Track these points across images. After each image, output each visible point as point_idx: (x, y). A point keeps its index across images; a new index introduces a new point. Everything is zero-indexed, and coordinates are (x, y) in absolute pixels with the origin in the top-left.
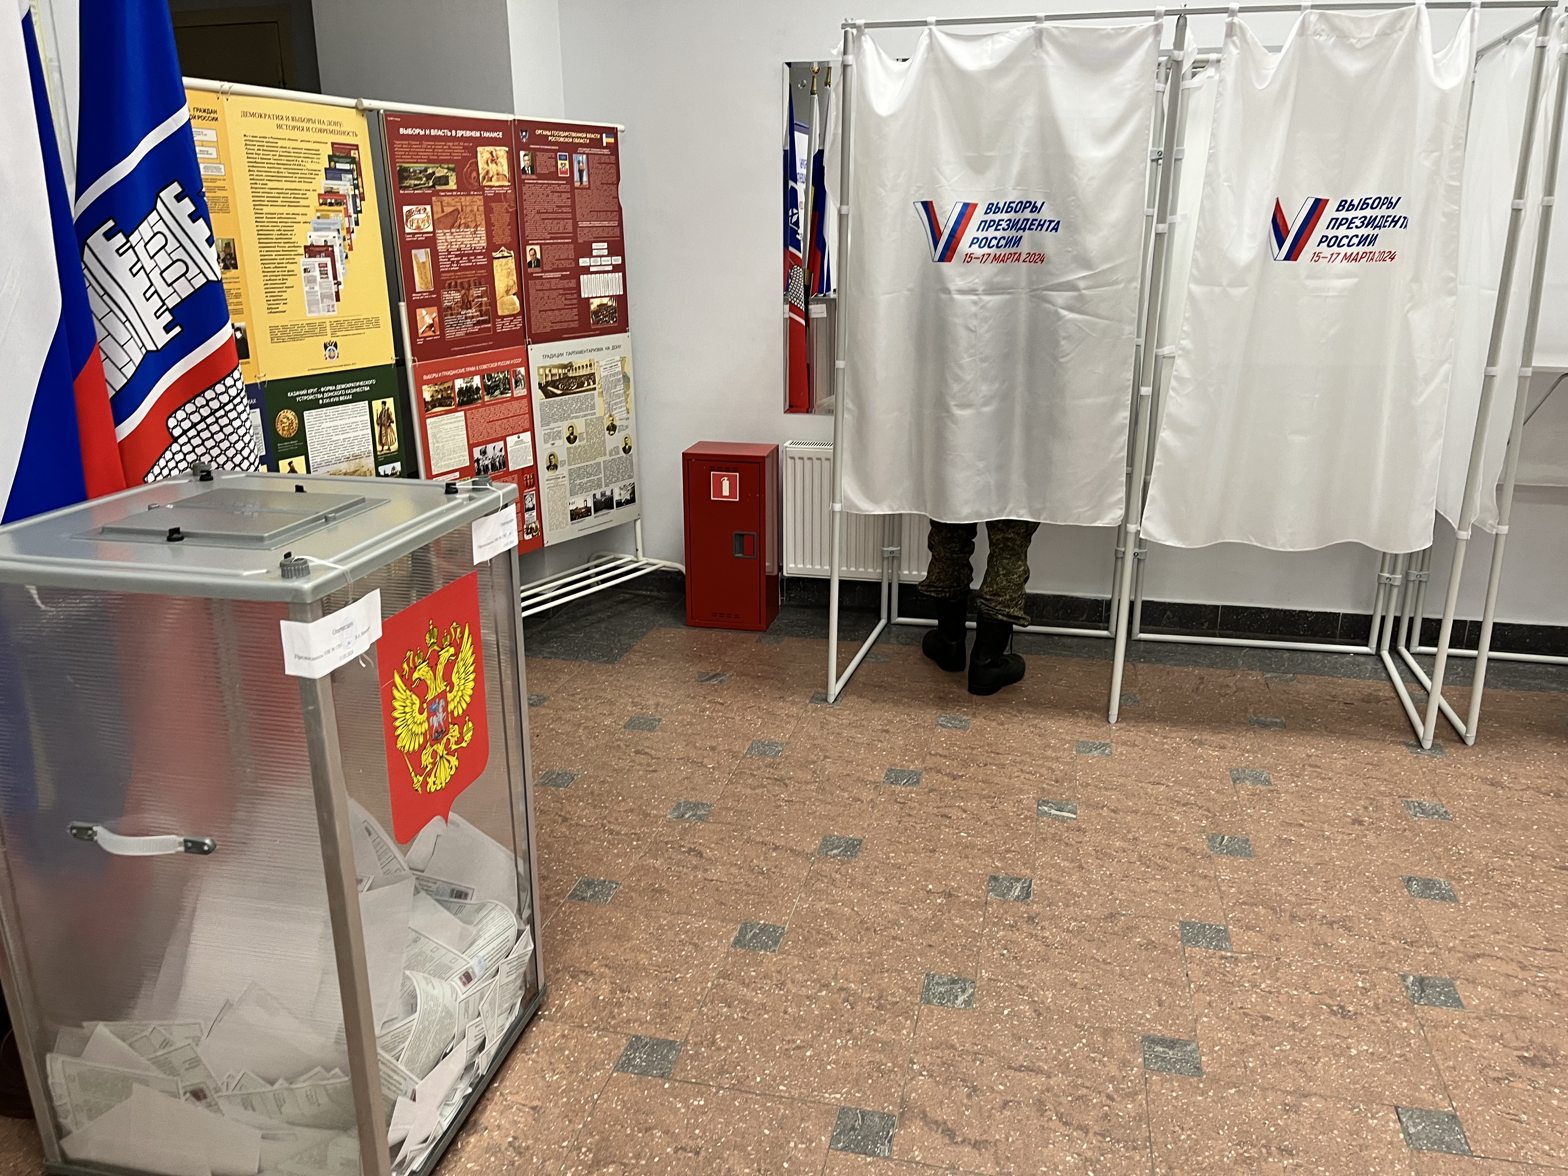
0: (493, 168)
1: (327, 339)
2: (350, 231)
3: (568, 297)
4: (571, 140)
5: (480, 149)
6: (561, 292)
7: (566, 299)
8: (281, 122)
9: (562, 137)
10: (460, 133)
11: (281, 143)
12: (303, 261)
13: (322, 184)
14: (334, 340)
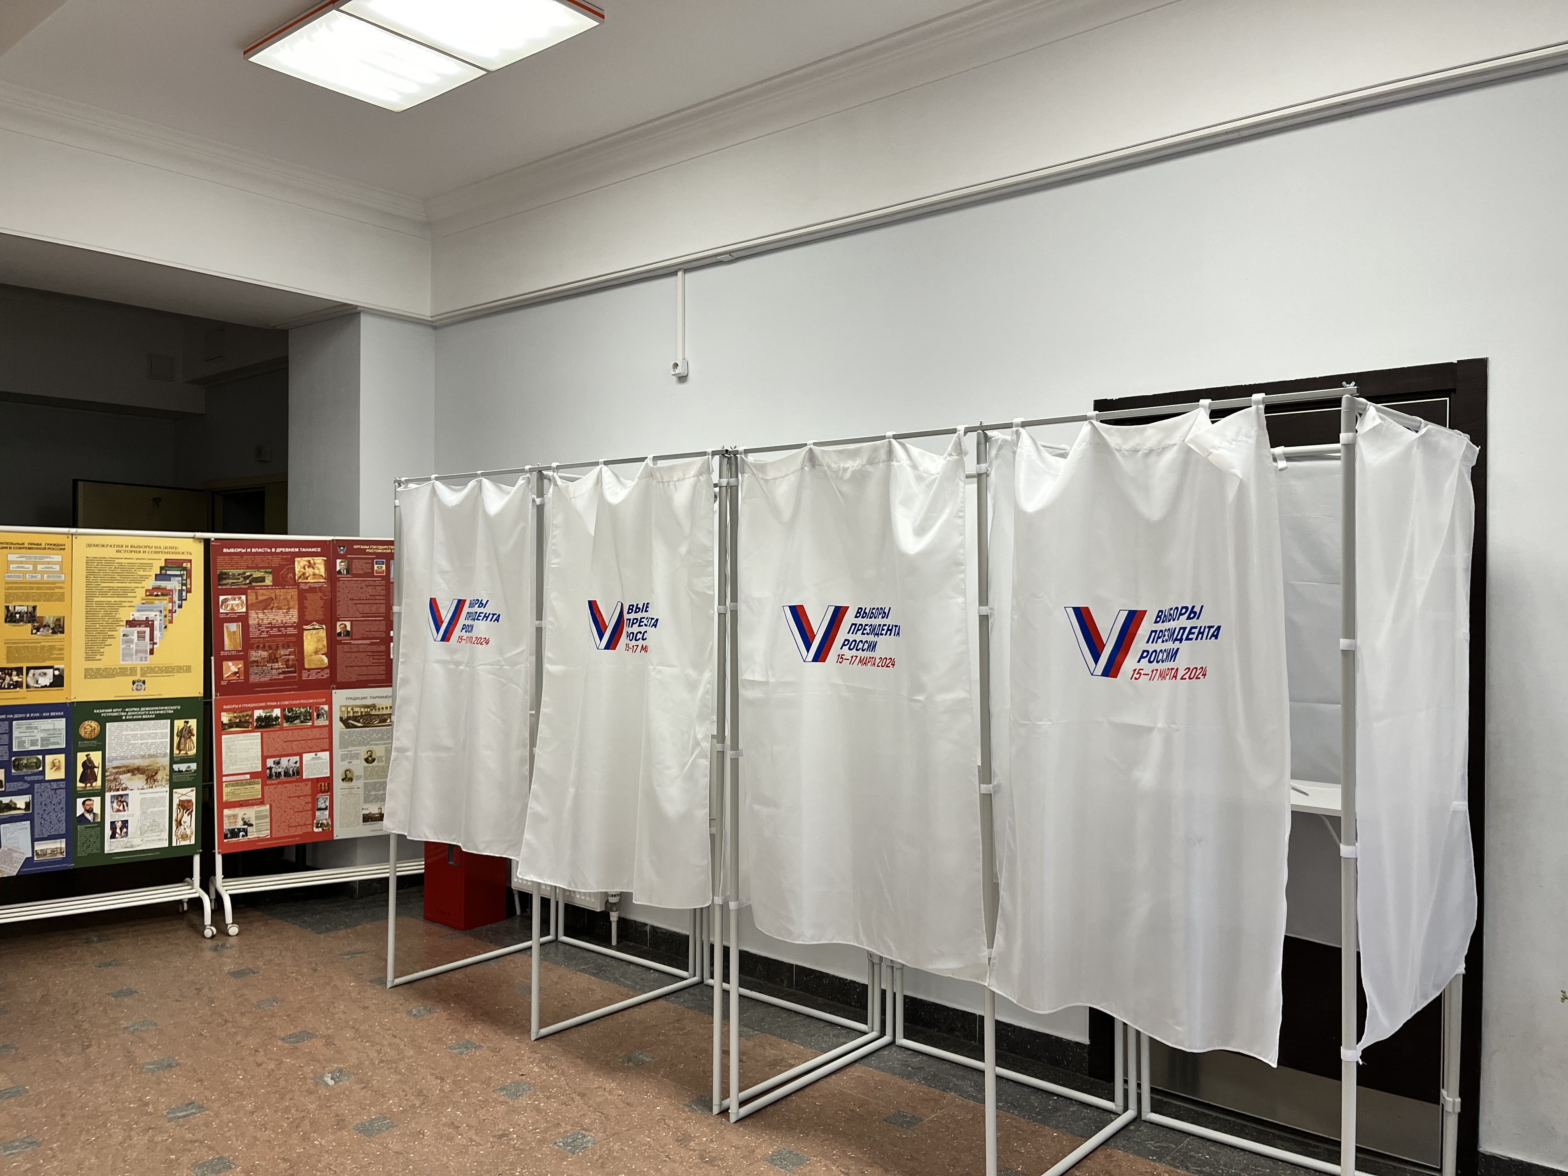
0: (309, 571)
1: (135, 678)
2: (171, 612)
3: (375, 657)
4: (389, 551)
5: (297, 559)
6: (370, 654)
7: (374, 659)
8: (120, 549)
9: (380, 549)
10: (279, 550)
11: (117, 561)
12: (123, 630)
13: (151, 583)
14: (143, 679)
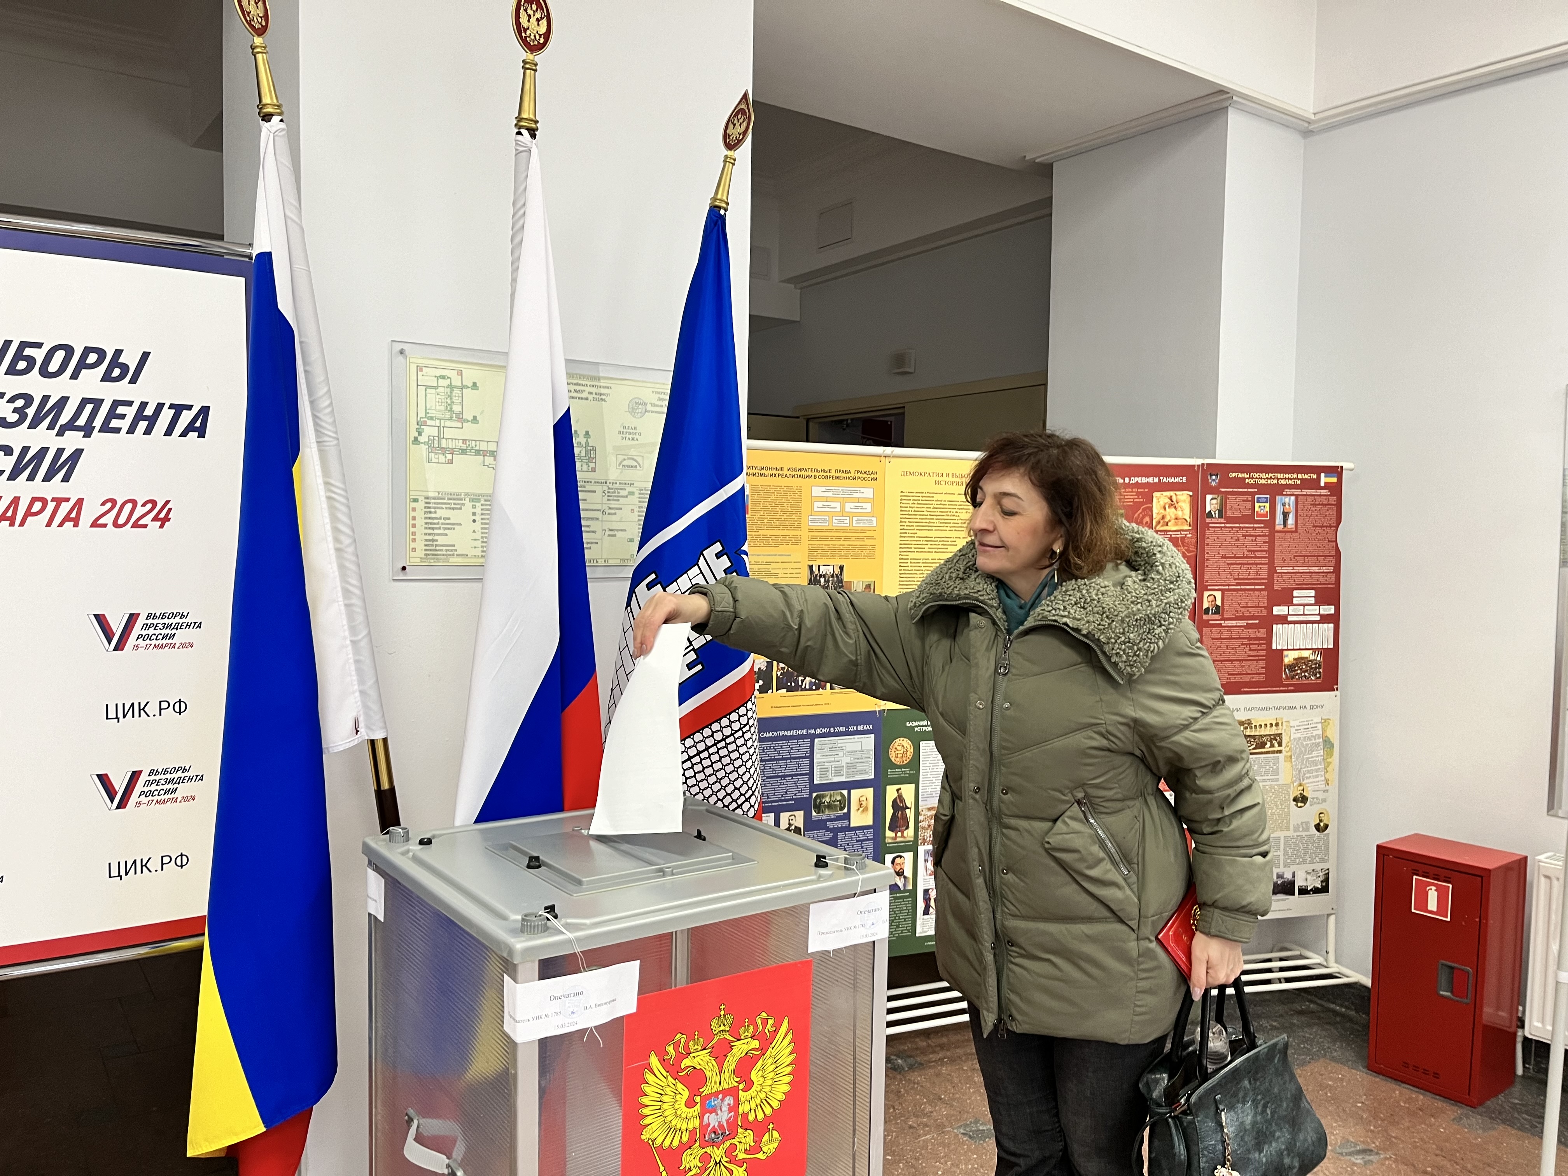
3: (1253, 647)
4: (1275, 482)
6: (1246, 641)
7: (1250, 650)
9: (1264, 479)
10: (1134, 480)
